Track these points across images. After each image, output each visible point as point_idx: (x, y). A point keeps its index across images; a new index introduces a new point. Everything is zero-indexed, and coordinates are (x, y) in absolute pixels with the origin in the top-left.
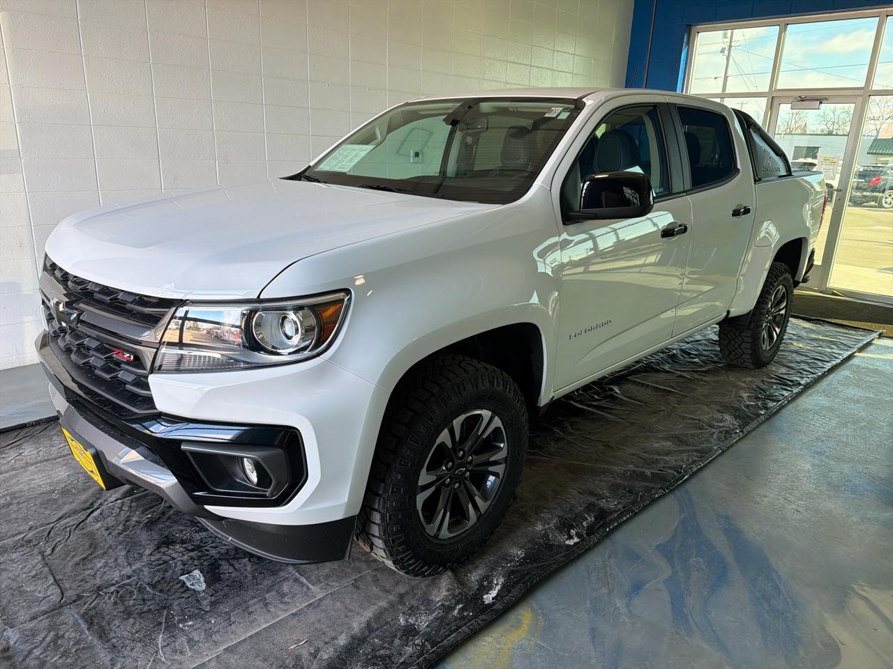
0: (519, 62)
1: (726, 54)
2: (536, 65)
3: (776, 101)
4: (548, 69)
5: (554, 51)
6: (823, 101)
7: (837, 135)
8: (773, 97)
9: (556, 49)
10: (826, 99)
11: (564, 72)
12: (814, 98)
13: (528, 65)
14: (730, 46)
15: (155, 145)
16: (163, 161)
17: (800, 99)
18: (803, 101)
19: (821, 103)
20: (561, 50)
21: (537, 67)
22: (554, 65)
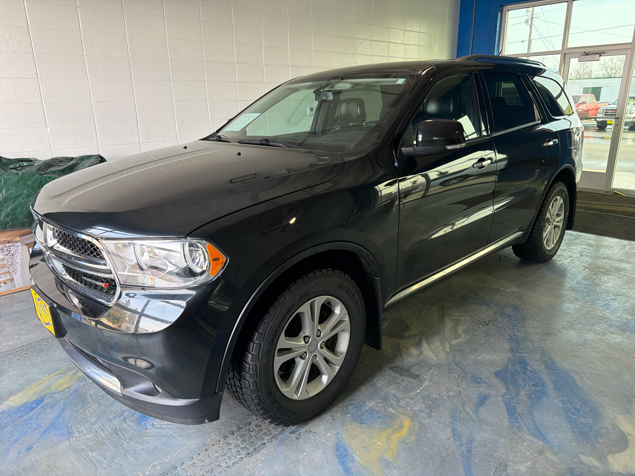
0: (380, 40)
1: (530, 23)
2: (393, 41)
3: (567, 56)
4: (401, 44)
5: (405, 30)
6: (602, 55)
8: (565, 54)
10: (604, 53)
11: (413, 45)
12: (595, 52)
13: (387, 42)
14: (532, 18)
15: (135, 114)
16: (140, 124)
17: (585, 54)
20: (410, 30)
21: (393, 43)
22: (406, 41)
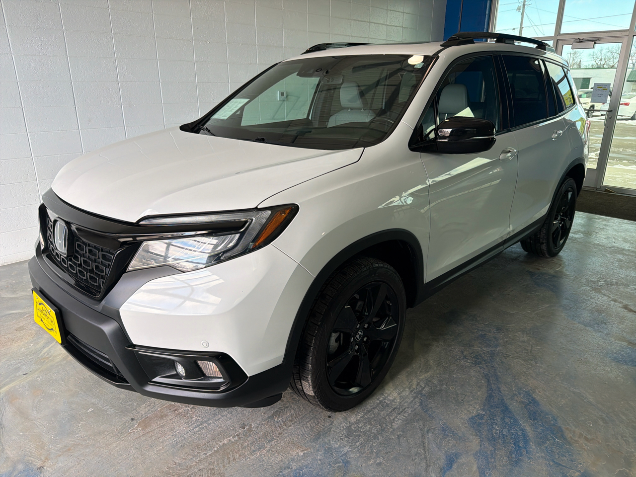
0: (360, 19)
1: (521, 11)
2: (374, 21)
3: (560, 43)
4: (383, 24)
5: (387, 10)
6: (597, 42)
7: (604, 68)
8: (557, 40)
9: (389, 8)
10: (599, 40)
11: (396, 26)
12: (590, 39)
13: (368, 22)
14: (524, 5)
15: (71, 95)
16: (78, 108)
17: (578, 40)
18: (581, 42)
19: (595, 43)
20: (393, 9)
21: (374, 23)
22: (388, 21)
